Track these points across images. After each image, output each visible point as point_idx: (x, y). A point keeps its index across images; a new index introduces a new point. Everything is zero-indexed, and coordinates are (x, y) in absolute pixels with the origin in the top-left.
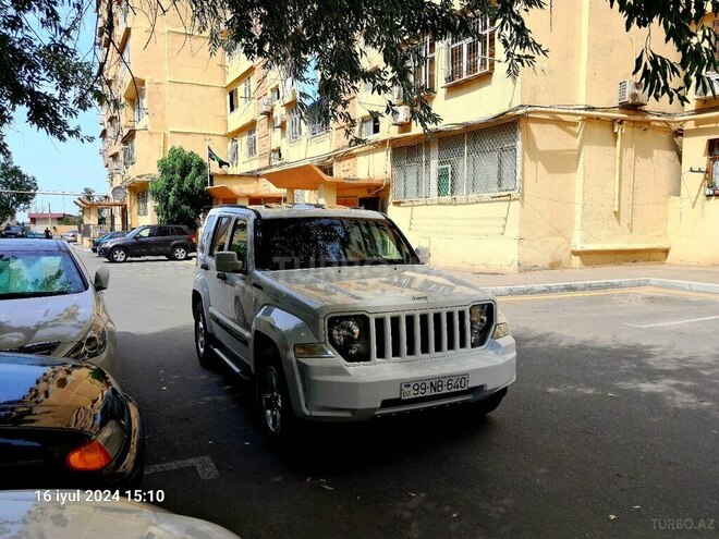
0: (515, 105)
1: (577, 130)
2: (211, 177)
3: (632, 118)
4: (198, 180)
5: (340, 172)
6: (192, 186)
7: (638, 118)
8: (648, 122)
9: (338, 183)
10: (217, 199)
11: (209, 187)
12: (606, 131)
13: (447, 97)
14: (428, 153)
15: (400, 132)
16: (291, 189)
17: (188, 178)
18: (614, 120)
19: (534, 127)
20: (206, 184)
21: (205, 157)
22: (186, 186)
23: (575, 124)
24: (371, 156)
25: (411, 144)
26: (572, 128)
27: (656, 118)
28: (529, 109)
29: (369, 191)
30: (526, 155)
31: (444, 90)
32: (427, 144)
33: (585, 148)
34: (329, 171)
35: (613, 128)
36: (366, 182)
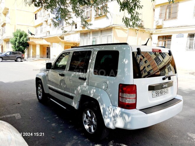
0: (112, 24)
1: (127, 32)
2: (29, 38)
3: (141, 29)
4: (25, 39)
5: (66, 39)
6: (23, 41)
7: (142, 29)
9: (65, 42)
10: (31, 45)
11: (28, 41)
12: (134, 32)
13: (95, 20)
14: (90, 35)
15: (82, 29)
16: (52, 43)
18: (136, 30)
19: (116, 30)
20: (27, 40)
21: (27, 33)
22: (21, 40)
23: (127, 30)
24: (75, 34)
25: (85, 32)
27: (146, 30)
28: (115, 26)
29: (74, 44)
30: (114, 38)
31: (94, 19)
32: (90, 32)
33: (129, 37)
34: (63, 38)
36: (73, 42)
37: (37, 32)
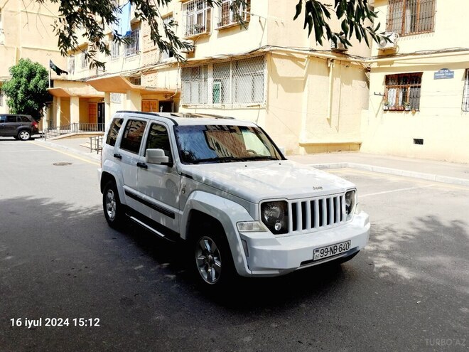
0: (264, 44)
1: (304, 64)
2: (52, 81)
3: (339, 58)
4: (41, 83)
5: (146, 82)
6: (36, 87)
7: (343, 59)
8: (349, 62)
9: (141, 90)
10: (56, 97)
11: (50, 88)
12: (323, 66)
13: (219, 36)
14: (206, 73)
15: (188, 57)
16: (108, 93)
17: (33, 81)
18: (328, 59)
19: (276, 60)
20: (47, 86)
21: (48, 69)
22: (31, 86)
23: (303, 60)
24: (167, 72)
25: (195, 66)
26: (301, 63)
27: (354, 59)
28: (272, 48)
29: (166, 96)
30: (271, 79)
31: (217, 32)
32: (206, 66)
33: (309, 75)
34: (137, 81)
35: (327, 64)
36: (163, 90)
37: (73, 67)
